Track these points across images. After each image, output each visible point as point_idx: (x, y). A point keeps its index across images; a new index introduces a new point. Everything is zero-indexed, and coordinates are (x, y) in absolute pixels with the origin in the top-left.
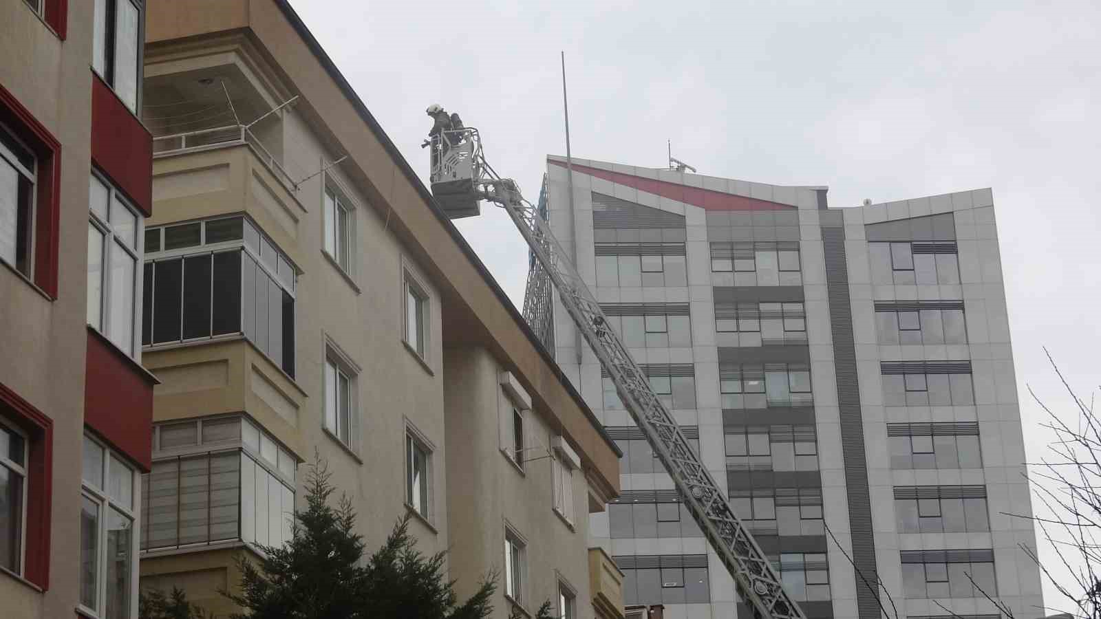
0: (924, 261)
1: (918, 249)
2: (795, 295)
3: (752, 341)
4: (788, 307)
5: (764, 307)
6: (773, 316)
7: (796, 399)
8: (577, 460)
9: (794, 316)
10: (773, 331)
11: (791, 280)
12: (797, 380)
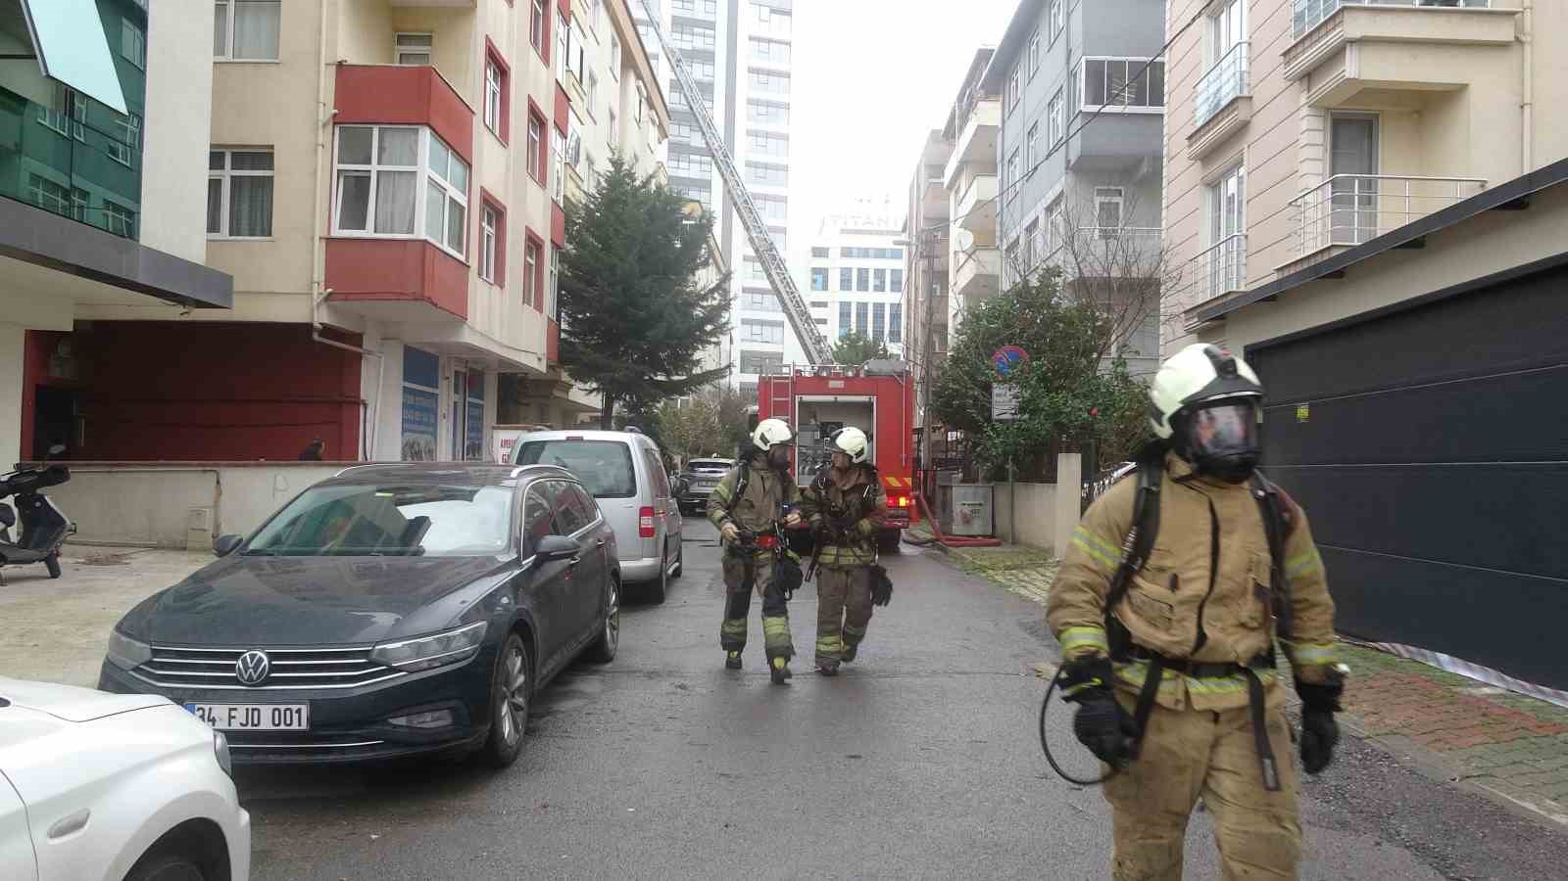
0: (776, 17)
1: (773, 11)
2: (711, 25)
3: (688, 46)
4: (708, 32)
5: (696, 30)
6: (699, 35)
7: (706, 79)
8: (657, 121)
9: (709, 36)
10: (699, 43)
11: (711, 18)
12: (708, 69)
